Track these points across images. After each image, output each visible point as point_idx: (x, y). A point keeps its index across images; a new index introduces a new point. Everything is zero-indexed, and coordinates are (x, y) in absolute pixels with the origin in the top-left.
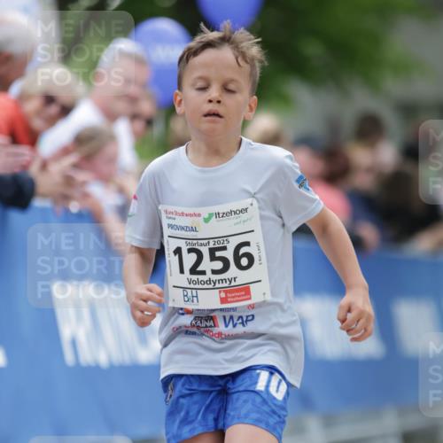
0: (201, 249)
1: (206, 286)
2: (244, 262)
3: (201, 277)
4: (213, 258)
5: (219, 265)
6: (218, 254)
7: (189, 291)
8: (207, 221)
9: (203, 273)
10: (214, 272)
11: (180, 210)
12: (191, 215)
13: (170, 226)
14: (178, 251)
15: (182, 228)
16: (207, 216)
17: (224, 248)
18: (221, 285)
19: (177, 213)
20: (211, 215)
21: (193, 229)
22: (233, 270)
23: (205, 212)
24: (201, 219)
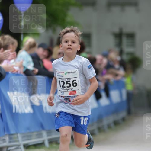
1: (65, 90)
2: (75, 85)
7: (62, 92)
8: (65, 74)
12: (62, 73)
13: (58, 75)
15: (60, 76)
17: (70, 81)
18: (69, 90)
19: (59, 72)
20: (66, 73)
21: (62, 76)
24: (64, 74)
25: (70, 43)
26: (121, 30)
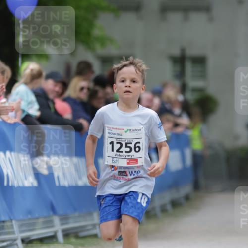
0: (122, 142)
1: (122, 157)
3: (121, 154)
4: (126, 146)
5: (128, 150)
6: (129, 145)
7: (115, 159)
8: (126, 132)
9: (122, 152)
10: (126, 152)
11: (115, 127)
12: (120, 129)
13: (109, 133)
14: (112, 143)
15: (115, 134)
16: (126, 130)
17: (131, 143)
19: (113, 128)
20: (128, 130)
21: (120, 135)
22: (133, 152)
23: (126, 128)
24: (124, 131)
26: (183, 50)
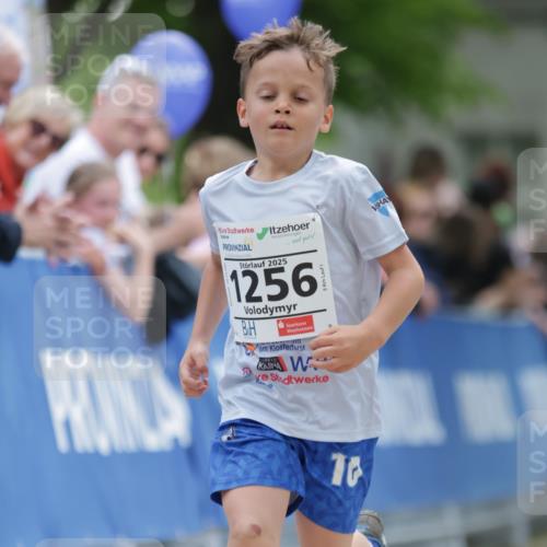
0: (256, 270)
1: (262, 315)
2: (305, 286)
3: (258, 305)
4: (269, 281)
5: (276, 290)
6: (275, 276)
7: (247, 322)
8: (260, 237)
9: (259, 299)
10: (271, 298)
12: (243, 231)
13: (225, 246)
14: (234, 276)
15: (236, 248)
16: (260, 232)
17: (281, 270)
18: (279, 314)
19: (229, 231)
20: (265, 230)
21: (247, 248)
22: (292, 296)
24: (254, 235)
25: (282, 101)
